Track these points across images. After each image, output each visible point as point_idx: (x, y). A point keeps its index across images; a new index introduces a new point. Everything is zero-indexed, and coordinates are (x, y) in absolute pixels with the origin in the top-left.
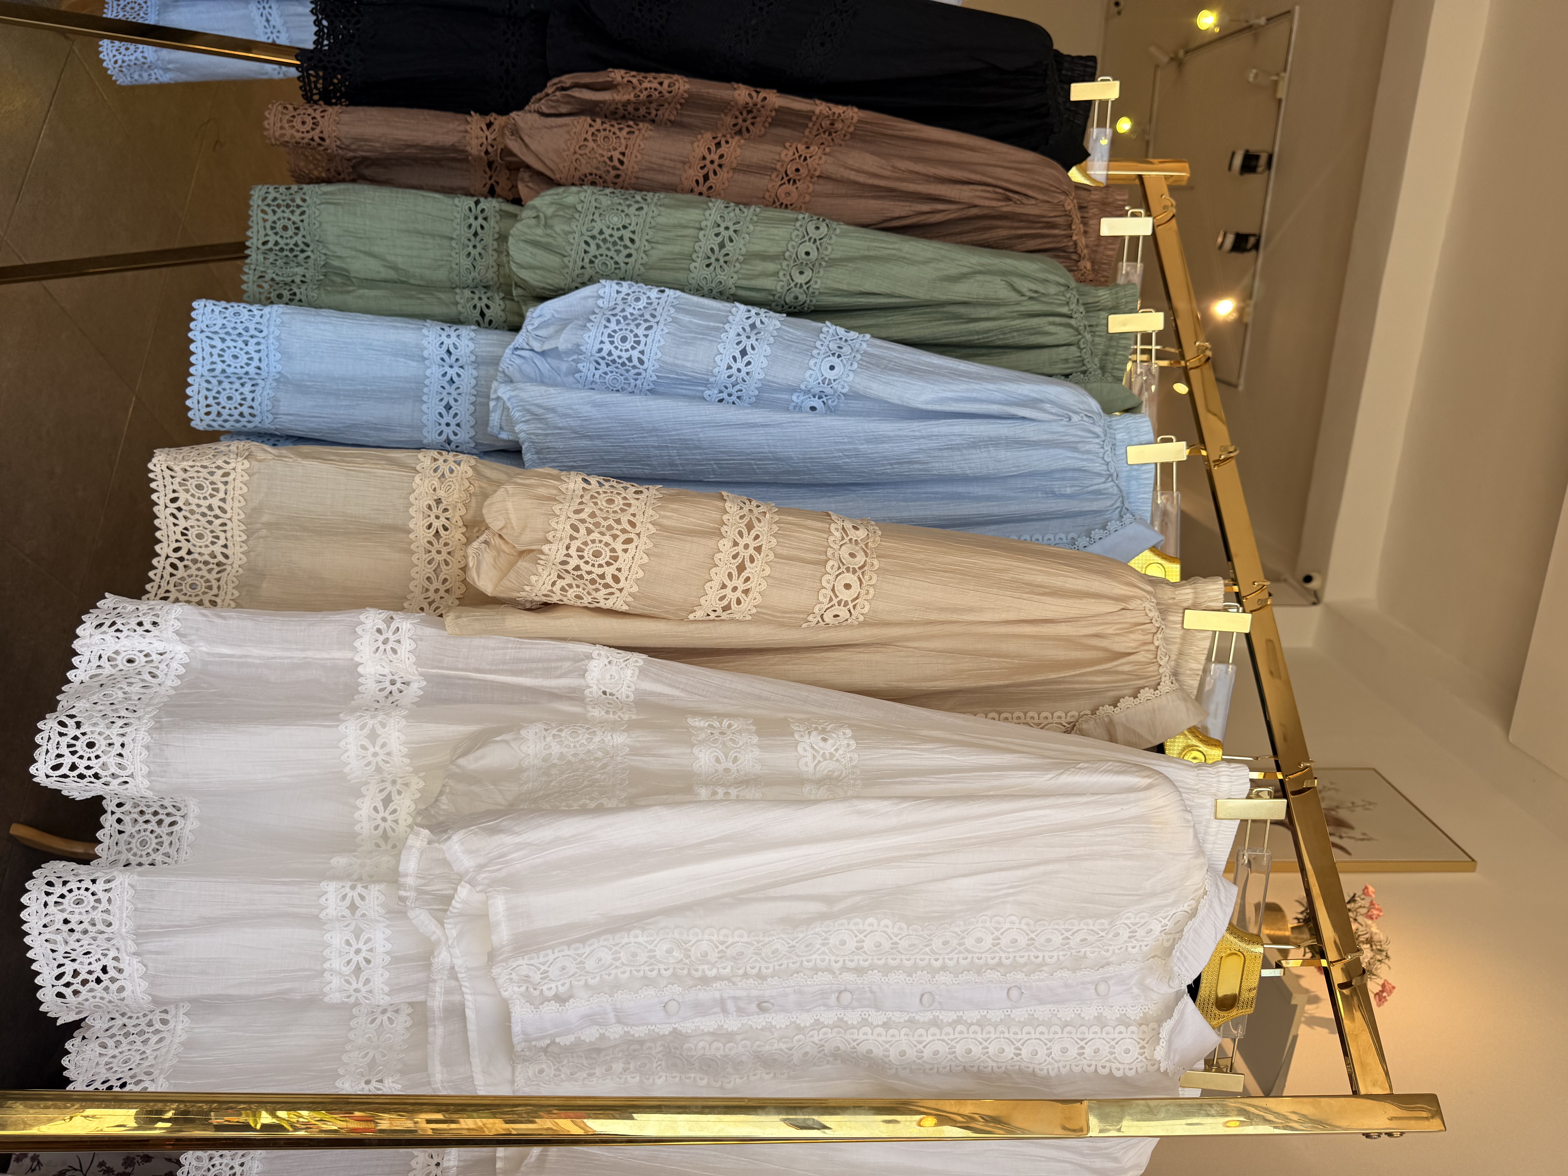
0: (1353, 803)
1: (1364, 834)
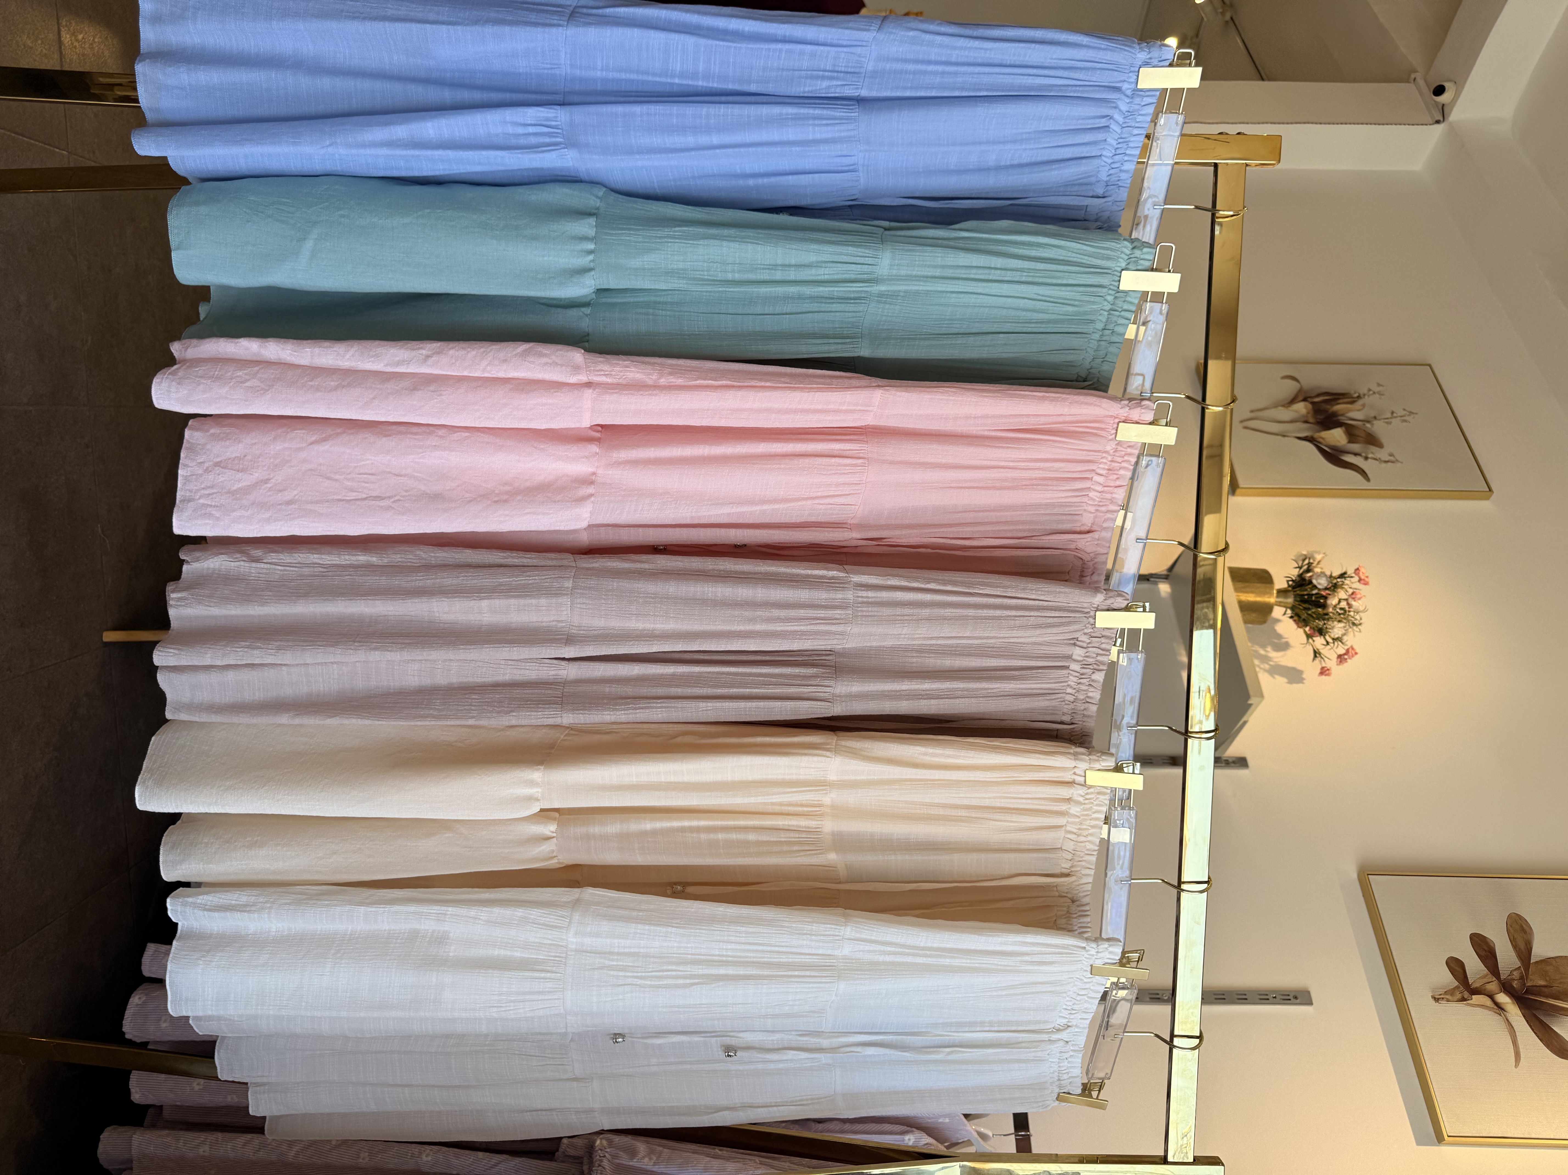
0: (1393, 413)
1: (1391, 455)
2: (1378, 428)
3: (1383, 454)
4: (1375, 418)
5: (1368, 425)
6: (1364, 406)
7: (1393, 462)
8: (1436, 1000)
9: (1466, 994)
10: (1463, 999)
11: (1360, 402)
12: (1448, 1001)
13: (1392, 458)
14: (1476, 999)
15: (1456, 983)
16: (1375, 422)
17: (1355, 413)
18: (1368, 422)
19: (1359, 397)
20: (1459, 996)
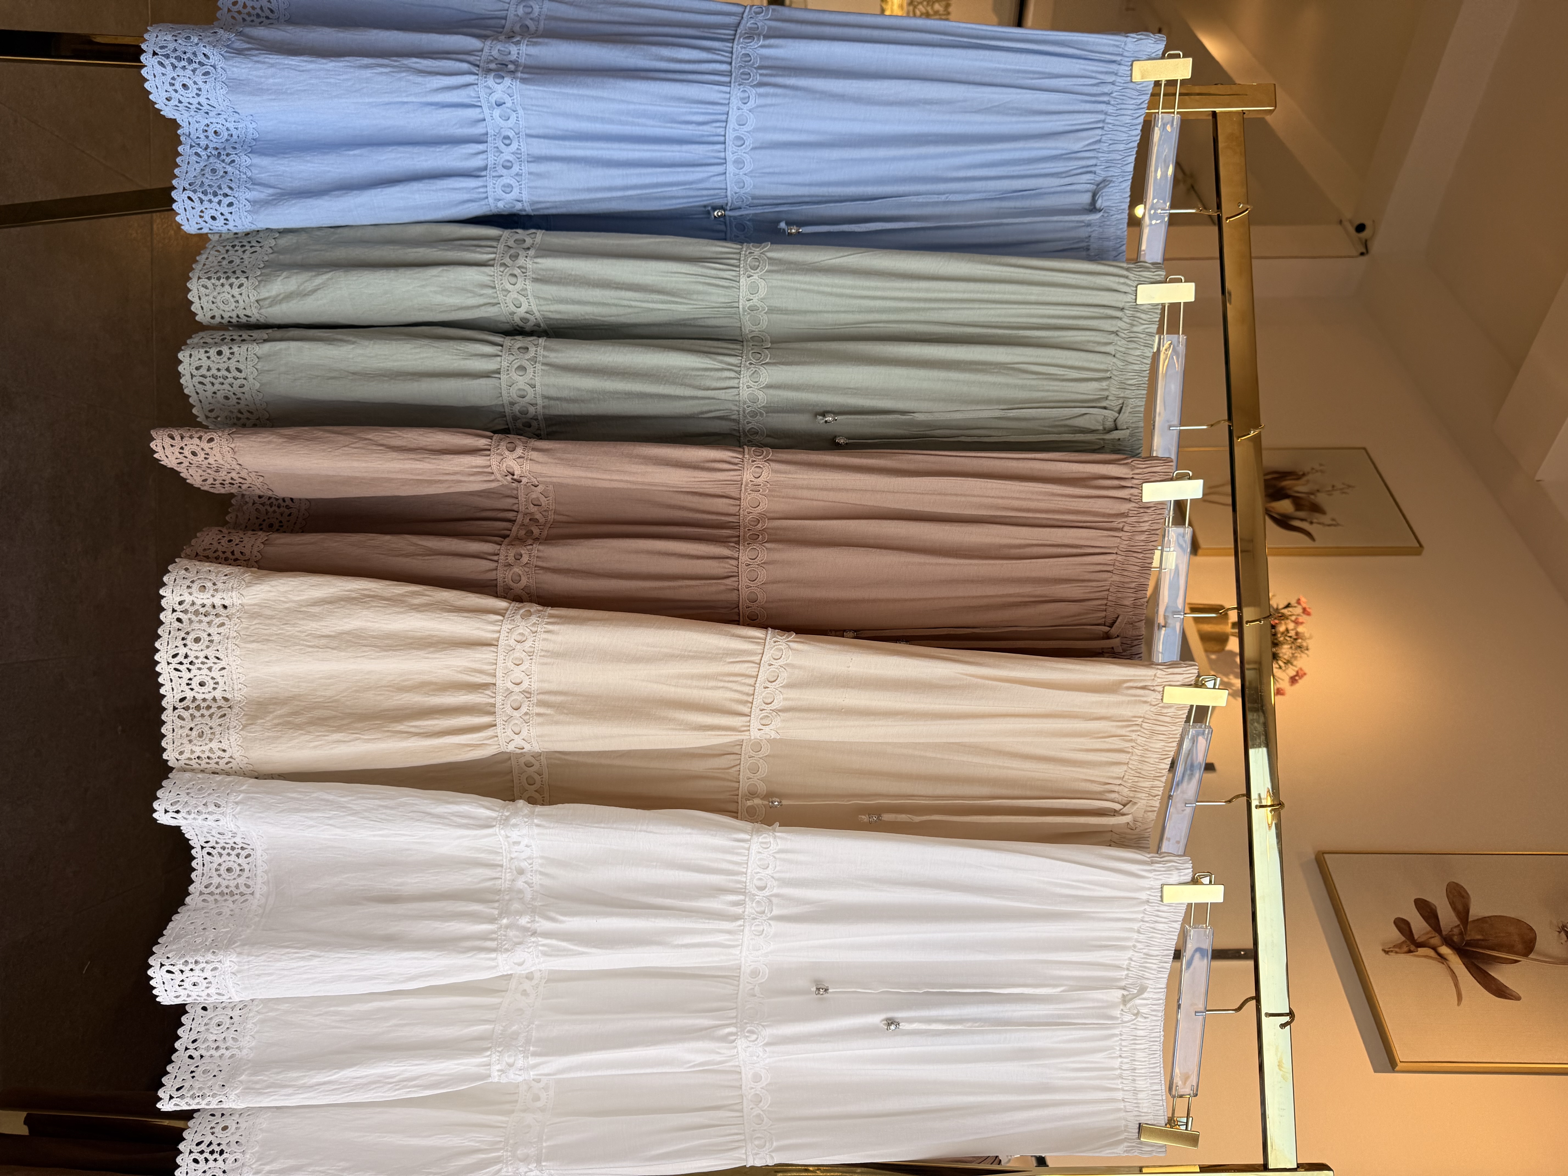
1: (1333, 520)
2: (1321, 499)
3: (1325, 519)
4: (1318, 491)
5: (1312, 497)
6: (1308, 481)
7: (1334, 525)
8: (1386, 952)
9: (1413, 948)
10: (1410, 951)
11: (1305, 479)
12: (1396, 953)
13: (1334, 523)
14: (1421, 951)
15: (1403, 939)
16: (1319, 495)
17: (1300, 488)
18: (1312, 494)
19: (1304, 475)
20: (1405, 949)
